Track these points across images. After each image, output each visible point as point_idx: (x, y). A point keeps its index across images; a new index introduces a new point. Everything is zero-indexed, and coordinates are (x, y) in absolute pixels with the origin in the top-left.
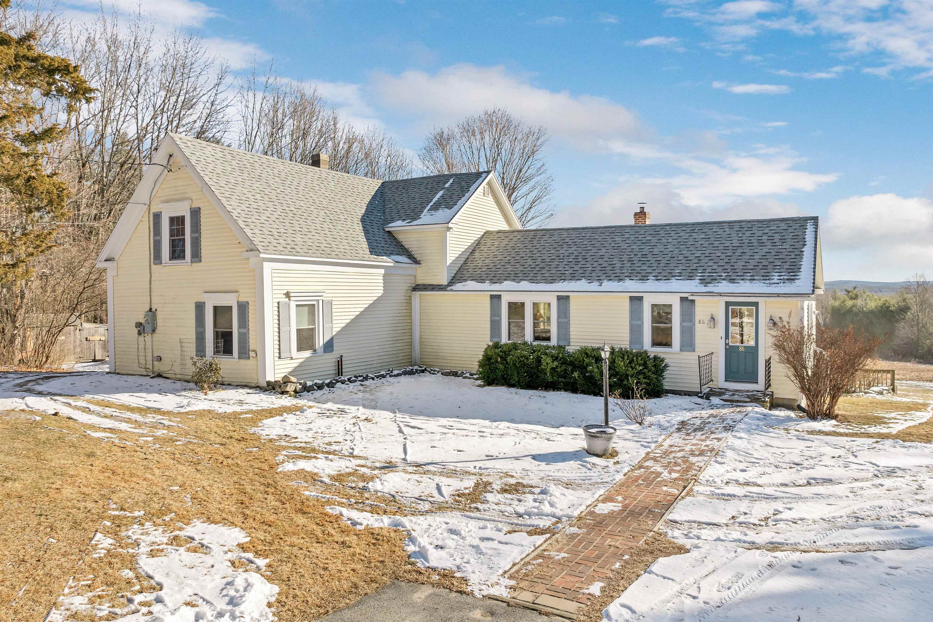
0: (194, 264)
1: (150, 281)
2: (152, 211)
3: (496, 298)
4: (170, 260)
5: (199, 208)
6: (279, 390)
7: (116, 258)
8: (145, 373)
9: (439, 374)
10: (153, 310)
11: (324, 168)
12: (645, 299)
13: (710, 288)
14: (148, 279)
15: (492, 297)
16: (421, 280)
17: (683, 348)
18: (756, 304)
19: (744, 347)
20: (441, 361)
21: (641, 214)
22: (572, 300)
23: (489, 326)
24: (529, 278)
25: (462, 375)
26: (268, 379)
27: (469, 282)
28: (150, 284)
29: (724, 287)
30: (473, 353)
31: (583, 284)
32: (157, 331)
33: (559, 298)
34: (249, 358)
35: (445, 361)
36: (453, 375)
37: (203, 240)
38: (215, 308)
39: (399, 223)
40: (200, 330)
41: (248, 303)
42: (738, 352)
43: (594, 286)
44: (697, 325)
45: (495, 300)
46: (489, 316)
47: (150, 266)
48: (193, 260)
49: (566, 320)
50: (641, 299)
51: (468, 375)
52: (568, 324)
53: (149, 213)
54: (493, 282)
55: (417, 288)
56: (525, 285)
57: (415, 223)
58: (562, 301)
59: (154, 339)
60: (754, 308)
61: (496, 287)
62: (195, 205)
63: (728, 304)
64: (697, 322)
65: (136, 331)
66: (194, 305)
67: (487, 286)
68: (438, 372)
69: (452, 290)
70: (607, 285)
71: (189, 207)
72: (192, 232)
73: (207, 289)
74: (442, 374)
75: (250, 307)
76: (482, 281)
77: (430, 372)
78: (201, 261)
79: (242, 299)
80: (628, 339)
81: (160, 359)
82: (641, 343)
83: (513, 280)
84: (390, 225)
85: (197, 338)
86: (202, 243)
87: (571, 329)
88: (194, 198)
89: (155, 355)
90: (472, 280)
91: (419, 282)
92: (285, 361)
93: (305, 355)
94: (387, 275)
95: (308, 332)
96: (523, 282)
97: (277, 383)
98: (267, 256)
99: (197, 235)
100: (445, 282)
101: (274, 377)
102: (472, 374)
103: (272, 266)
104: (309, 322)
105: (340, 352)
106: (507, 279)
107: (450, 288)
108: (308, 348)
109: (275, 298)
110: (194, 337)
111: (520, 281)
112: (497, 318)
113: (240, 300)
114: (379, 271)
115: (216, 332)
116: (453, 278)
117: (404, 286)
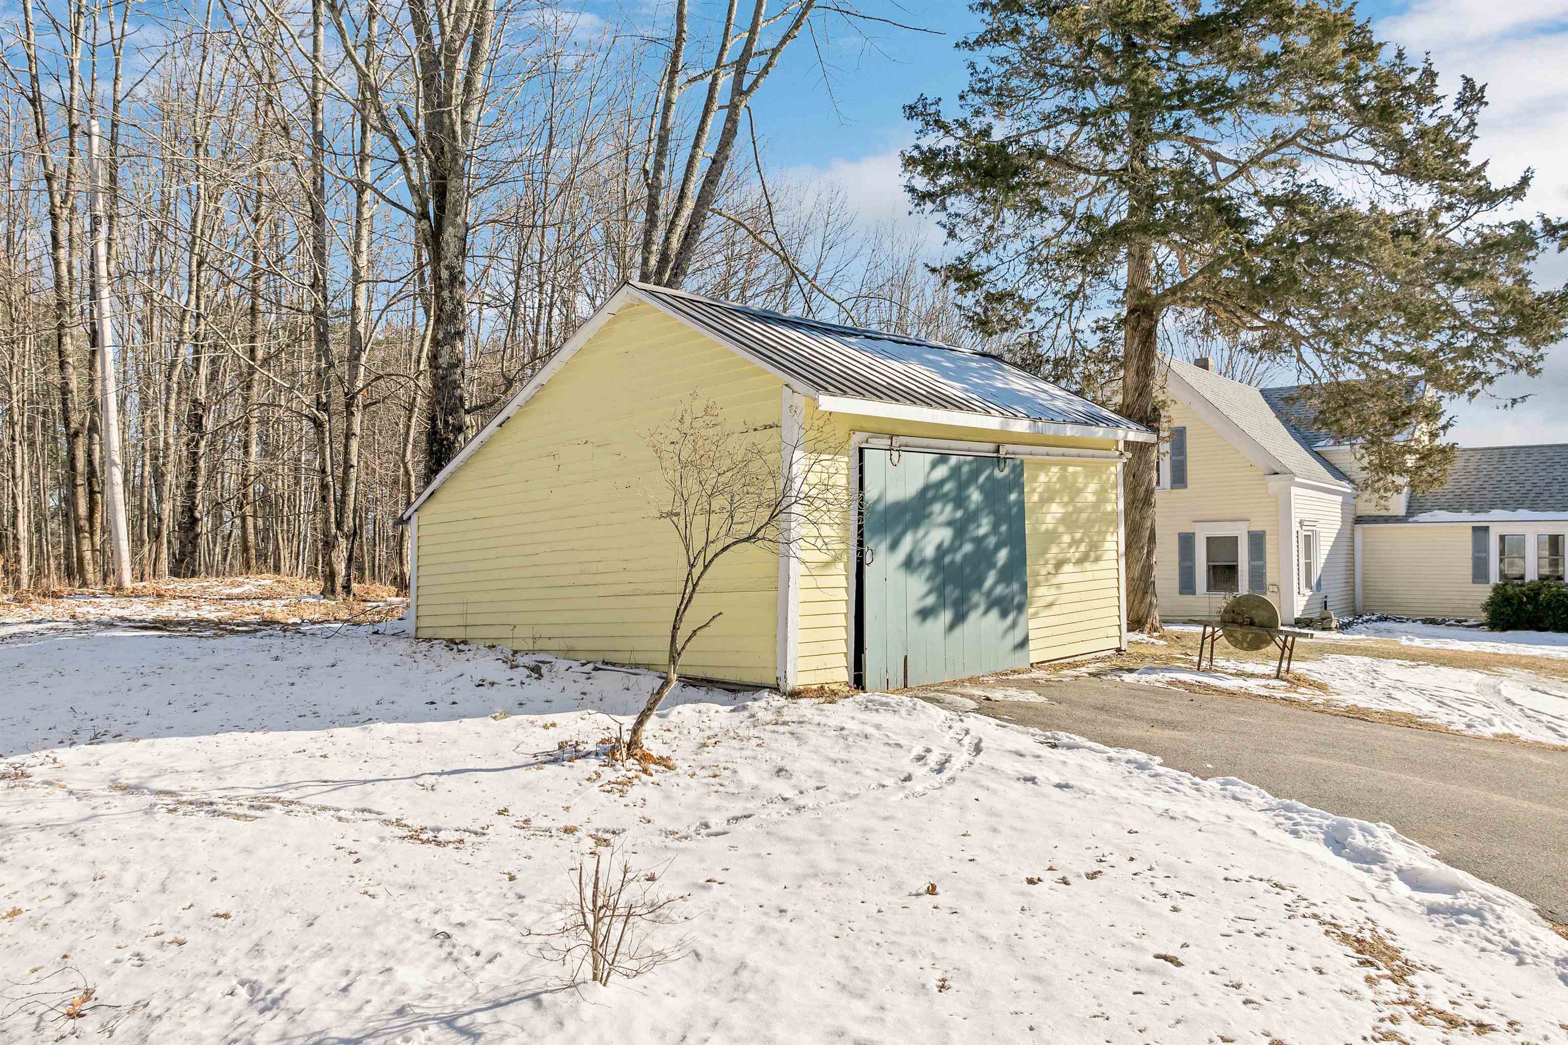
0: (1174, 491)
3: (1481, 532)
5: (1186, 429)
6: (1321, 626)
9: (1409, 622)
11: (1213, 372)
15: (1475, 529)
16: (1362, 512)
20: (1396, 608)
24: (1526, 505)
25: (1443, 622)
26: (1296, 616)
27: (1437, 512)
30: (1445, 597)
34: (1265, 593)
35: (1401, 608)
36: (1430, 623)
37: (1189, 464)
38: (1209, 539)
40: (1187, 564)
41: (1264, 532)
45: (1481, 534)
46: (1470, 553)
48: (1175, 486)
51: (1452, 622)
54: (1472, 509)
55: (1360, 521)
56: (1523, 514)
61: (1481, 516)
62: (1179, 424)
66: (1177, 537)
67: (1465, 515)
69: (1417, 522)
71: (1168, 427)
72: (1172, 455)
73: (1198, 519)
75: (1268, 537)
76: (1457, 510)
77: (1394, 620)
78: (1186, 487)
79: (1256, 528)
83: (1529, 508)
84: (1319, 444)
85: (1181, 574)
86: (1189, 468)
90: (1440, 509)
91: (1360, 513)
92: (1300, 598)
93: (1308, 593)
94: (1343, 504)
95: (1308, 566)
96: (1520, 511)
97: (1311, 620)
98: (1297, 479)
99: (1180, 458)
100: (1402, 511)
101: (1297, 614)
102: (1460, 621)
103: (1294, 490)
104: (1308, 555)
105: (1323, 593)
106: (1493, 506)
107: (1411, 520)
108: (1308, 585)
109: (1295, 527)
110: (1177, 572)
111: (1514, 509)
112: (1483, 555)
113: (1252, 529)
114: (1339, 499)
115: (1208, 566)
116: (1409, 507)
117: (1350, 518)
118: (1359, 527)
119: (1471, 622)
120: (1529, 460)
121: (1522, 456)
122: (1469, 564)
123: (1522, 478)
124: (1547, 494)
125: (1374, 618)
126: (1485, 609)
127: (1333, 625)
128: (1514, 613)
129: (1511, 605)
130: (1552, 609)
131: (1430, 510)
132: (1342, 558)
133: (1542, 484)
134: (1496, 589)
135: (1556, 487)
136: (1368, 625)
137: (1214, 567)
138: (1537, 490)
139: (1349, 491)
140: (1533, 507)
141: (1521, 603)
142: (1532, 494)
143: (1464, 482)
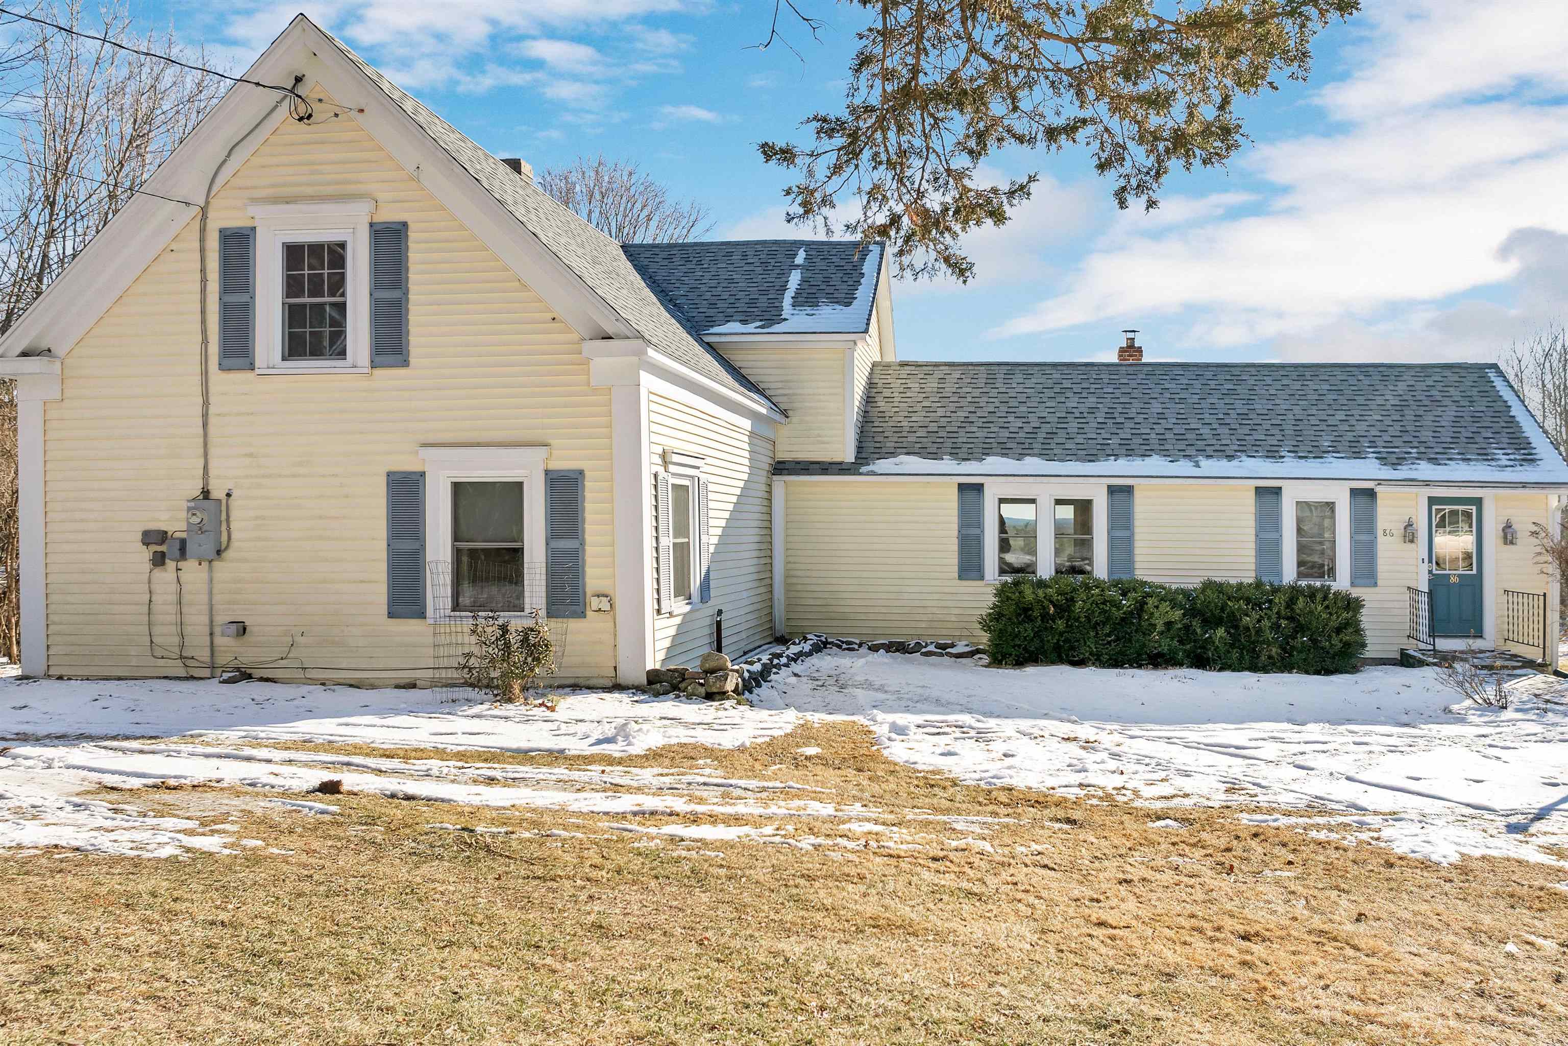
0: (378, 372)
1: (205, 416)
2: (215, 224)
3: (970, 492)
4: (284, 359)
5: (405, 224)
6: (702, 690)
7: (60, 350)
8: (182, 673)
9: (864, 650)
10: (218, 493)
12: (1284, 492)
13: (1403, 472)
14: (198, 410)
15: (962, 487)
16: (785, 454)
17: (1357, 581)
18: (1478, 502)
19: (1459, 576)
20: (835, 623)
21: (1131, 350)
22: (1137, 494)
23: (956, 548)
24: (1036, 451)
25: (917, 648)
26: (650, 666)
27: (903, 458)
28: (205, 425)
29: (1425, 470)
30: (917, 603)
31: (1155, 464)
32: (229, 554)
33: (1112, 490)
34: (583, 615)
35: (849, 623)
36: (897, 650)
37: (416, 308)
38: (458, 488)
39: (734, 326)
40: (407, 545)
41: (581, 471)
42: (1449, 585)
43: (1184, 467)
44: (1381, 539)
45: (971, 496)
46: (956, 527)
47: (205, 374)
48: (378, 359)
49: (1126, 533)
50: (1277, 491)
51: (931, 648)
52: (1129, 542)
53: (203, 230)
54: (956, 454)
55: (780, 468)
56: (1032, 464)
57: (777, 328)
58: (1118, 497)
59: (217, 576)
60: (1474, 508)
61: (971, 467)
62: (389, 215)
63: (1432, 501)
64: (1380, 533)
65: (145, 555)
66: (383, 482)
67: (947, 465)
68: (860, 645)
69: (873, 473)
70: (1209, 466)
71: (366, 220)
72: (377, 284)
73: (431, 438)
74: (870, 648)
75: (588, 484)
76: (935, 456)
77: (839, 647)
78: (405, 363)
79: (563, 462)
80: (1253, 567)
81: (243, 630)
82: (1279, 574)
84: (712, 330)
85: (394, 570)
86: (412, 318)
87: (1137, 551)
88: (381, 196)
89: (221, 618)
90: (908, 454)
91: (782, 456)
92: (662, 622)
93: (681, 607)
94: (752, 435)
95: (682, 553)
96: (1028, 459)
97: (682, 675)
98: (651, 352)
99: (395, 294)
100: (849, 456)
101: (654, 660)
102: (943, 647)
103: (647, 380)
104: (681, 528)
105: (715, 603)
106: (987, 452)
107: (864, 469)
108: (681, 590)
109: (650, 464)
110: (383, 567)
111: (1020, 457)
112: (977, 531)
113: (555, 465)
114: (747, 424)
115: (458, 553)
116: (860, 449)
117: (765, 463)
118: (780, 483)
119: (960, 648)
120: (1029, 384)
121: (1019, 378)
122: (953, 546)
123: (1023, 409)
124: (1062, 434)
125: (807, 647)
126: (986, 627)
127: (730, 686)
128: (1037, 634)
129: (1030, 619)
130: (1094, 628)
131: (893, 454)
132: (750, 536)
133: (1052, 419)
134: (1002, 592)
135: (1073, 426)
136: (796, 667)
137: (473, 553)
138: (1046, 428)
139: (764, 411)
140: (1046, 454)
141: (1045, 616)
142: (1041, 435)
143: (941, 412)
